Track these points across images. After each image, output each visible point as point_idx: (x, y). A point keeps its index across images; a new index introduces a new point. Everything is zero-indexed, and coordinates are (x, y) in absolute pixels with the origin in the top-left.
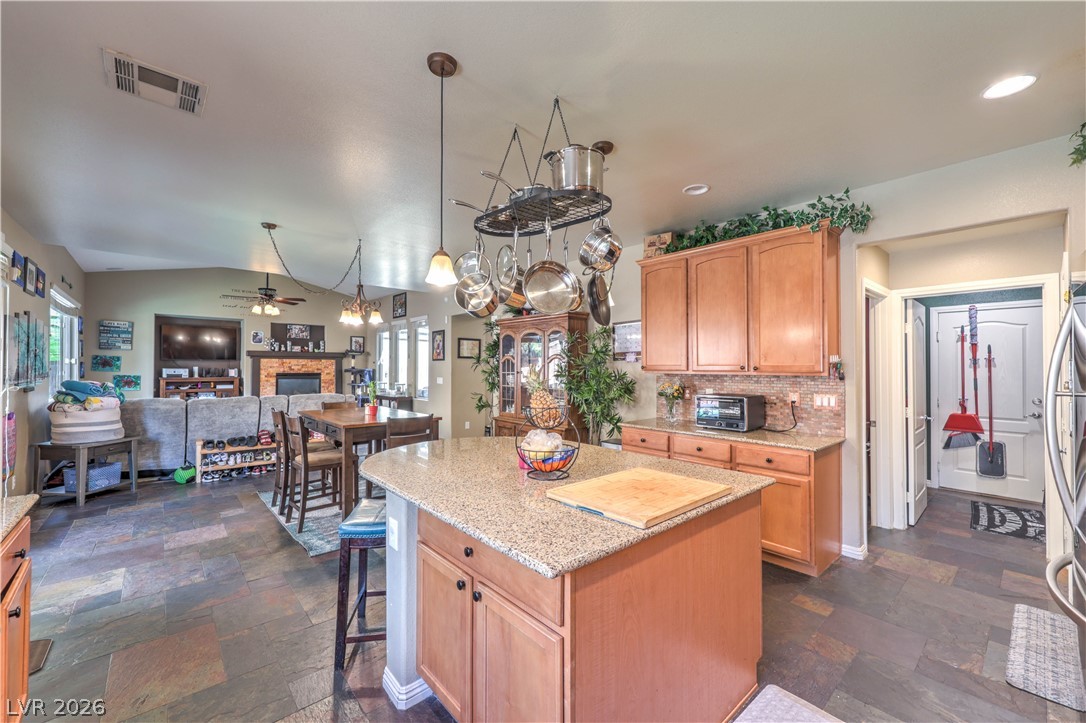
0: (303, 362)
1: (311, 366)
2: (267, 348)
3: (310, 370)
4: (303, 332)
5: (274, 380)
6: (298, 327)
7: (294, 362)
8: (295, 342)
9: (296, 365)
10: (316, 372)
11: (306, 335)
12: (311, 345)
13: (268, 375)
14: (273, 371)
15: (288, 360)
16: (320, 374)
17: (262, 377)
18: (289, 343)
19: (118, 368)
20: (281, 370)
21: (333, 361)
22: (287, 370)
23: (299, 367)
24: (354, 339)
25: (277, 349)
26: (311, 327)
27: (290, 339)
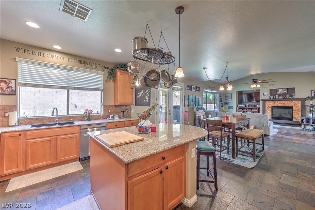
2: (268, 98)
3: (287, 105)
5: (271, 109)
6: (281, 89)
7: (279, 102)
8: (280, 95)
10: (290, 106)
11: (286, 92)
12: (288, 95)
13: (269, 107)
15: (276, 102)
17: (266, 107)
18: (277, 96)
19: (229, 105)
21: (300, 102)
22: (276, 105)
23: (282, 104)
24: (313, 92)
25: (272, 98)
26: (288, 89)
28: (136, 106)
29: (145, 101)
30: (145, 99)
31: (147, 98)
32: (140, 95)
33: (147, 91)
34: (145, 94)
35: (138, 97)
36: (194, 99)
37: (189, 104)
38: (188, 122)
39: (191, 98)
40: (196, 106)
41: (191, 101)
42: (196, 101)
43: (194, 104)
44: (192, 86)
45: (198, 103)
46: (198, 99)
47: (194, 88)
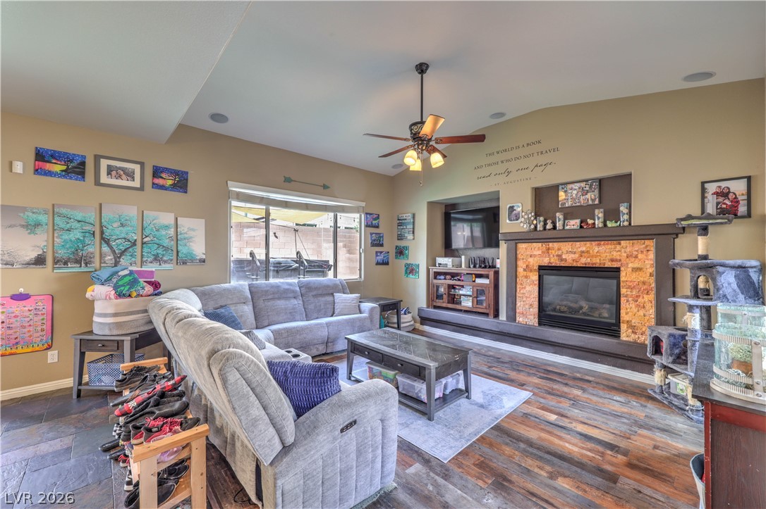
0: (581, 246)
1: (601, 254)
2: (525, 227)
3: (597, 262)
4: (585, 193)
5: (535, 277)
6: (576, 186)
7: (566, 247)
8: (569, 213)
9: (570, 253)
10: (608, 264)
11: (592, 197)
12: (599, 214)
13: (528, 268)
14: (535, 262)
15: (556, 245)
16: (618, 270)
17: (520, 270)
18: (559, 215)
19: (407, 257)
20: (545, 261)
21: (651, 244)
22: (555, 262)
23: (577, 256)
24: (712, 188)
25: (540, 227)
26: (601, 182)
27: (562, 210)
36: (128, 229)
37: (62, 253)
38: (47, 349)
39: (79, 221)
40: (151, 262)
41: (84, 237)
42: (145, 240)
43: (123, 253)
44: (97, 158)
45: (164, 246)
46: (167, 227)
47: (122, 173)
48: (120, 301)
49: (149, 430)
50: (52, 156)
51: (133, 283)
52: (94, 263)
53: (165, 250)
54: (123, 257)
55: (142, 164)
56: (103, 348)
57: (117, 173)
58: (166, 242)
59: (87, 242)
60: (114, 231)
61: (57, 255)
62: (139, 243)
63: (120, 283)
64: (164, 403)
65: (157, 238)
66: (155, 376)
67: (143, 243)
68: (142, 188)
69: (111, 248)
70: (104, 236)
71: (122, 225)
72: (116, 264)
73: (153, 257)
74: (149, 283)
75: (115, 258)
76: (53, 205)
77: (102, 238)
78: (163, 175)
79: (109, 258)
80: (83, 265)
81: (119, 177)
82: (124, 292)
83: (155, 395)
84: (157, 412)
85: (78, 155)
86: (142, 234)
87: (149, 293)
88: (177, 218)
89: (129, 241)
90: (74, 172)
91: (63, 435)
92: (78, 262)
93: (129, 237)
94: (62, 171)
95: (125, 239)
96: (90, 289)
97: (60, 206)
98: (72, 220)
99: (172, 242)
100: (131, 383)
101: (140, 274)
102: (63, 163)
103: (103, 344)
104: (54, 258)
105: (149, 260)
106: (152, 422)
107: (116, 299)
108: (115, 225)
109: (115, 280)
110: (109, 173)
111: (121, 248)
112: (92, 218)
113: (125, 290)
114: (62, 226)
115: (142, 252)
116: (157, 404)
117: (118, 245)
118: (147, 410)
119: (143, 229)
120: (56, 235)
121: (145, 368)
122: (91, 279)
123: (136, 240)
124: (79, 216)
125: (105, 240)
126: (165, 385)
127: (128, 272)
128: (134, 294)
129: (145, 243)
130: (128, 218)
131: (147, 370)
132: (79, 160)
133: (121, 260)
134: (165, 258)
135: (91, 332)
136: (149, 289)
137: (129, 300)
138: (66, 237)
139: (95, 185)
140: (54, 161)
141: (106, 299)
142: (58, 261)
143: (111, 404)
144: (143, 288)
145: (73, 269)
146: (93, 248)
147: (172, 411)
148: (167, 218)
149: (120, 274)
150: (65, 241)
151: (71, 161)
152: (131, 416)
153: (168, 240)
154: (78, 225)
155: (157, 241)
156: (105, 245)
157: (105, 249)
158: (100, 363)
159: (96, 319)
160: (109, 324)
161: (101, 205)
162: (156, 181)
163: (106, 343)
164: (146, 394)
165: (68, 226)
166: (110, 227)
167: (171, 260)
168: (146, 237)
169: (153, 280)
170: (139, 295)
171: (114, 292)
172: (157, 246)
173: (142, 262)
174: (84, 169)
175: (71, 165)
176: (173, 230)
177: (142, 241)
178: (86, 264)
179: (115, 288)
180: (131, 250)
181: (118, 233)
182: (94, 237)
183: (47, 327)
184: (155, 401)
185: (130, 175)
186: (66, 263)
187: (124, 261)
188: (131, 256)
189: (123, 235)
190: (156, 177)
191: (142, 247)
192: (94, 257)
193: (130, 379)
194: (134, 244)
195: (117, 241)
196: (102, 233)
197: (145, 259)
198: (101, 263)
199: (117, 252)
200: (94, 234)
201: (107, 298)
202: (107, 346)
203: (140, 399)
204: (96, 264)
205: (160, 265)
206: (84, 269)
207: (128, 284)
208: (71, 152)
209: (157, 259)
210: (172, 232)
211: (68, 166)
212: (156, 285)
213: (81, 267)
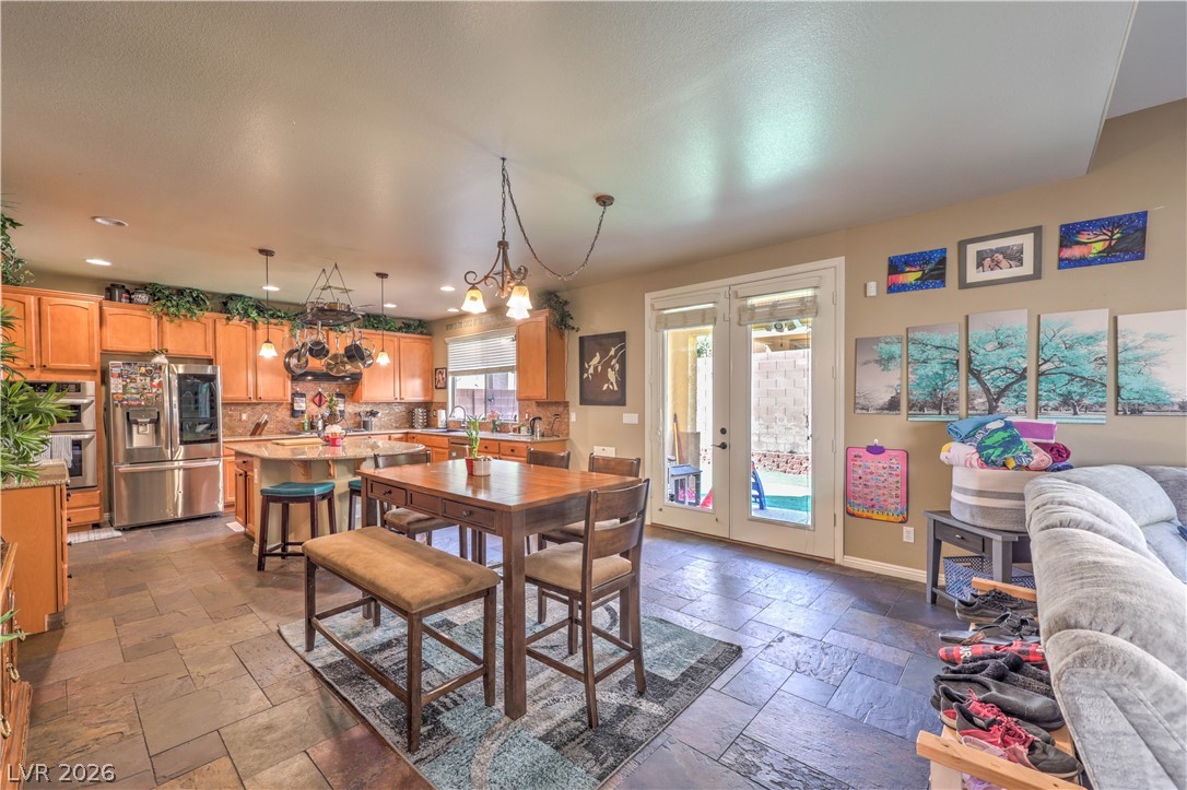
28: (581, 404)
29: (605, 387)
30: (608, 381)
31: (612, 375)
32: (591, 371)
33: (612, 353)
34: (607, 365)
35: (586, 375)
36: (1011, 350)
37: (918, 395)
38: (901, 522)
39: (938, 348)
40: (1056, 409)
41: (944, 370)
42: (1044, 368)
43: (1002, 393)
44: (962, 246)
45: (1083, 378)
46: (1091, 339)
47: (1001, 257)
48: (988, 472)
49: (968, 717)
50: (907, 263)
51: (1011, 443)
52: (958, 408)
53: (1086, 385)
54: (1003, 399)
55: (1037, 232)
56: (962, 542)
57: (993, 260)
58: (1088, 370)
59: (948, 377)
60: (989, 357)
61: (911, 397)
62: (1031, 375)
63: (989, 442)
64: (1014, 683)
65: (1069, 364)
66: (1024, 622)
67: (1039, 374)
68: (1037, 274)
69: (983, 384)
70: (972, 366)
71: (1001, 346)
72: (992, 410)
73: (1059, 399)
74: (1044, 446)
75: (989, 401)
76: (907, 329)
77: (970, 371)
78: (1083, 238)
79: (980, 400)
80: (943, 411)
81: (997, 265)
82: (992, 458)
83: (1002, 656)
84: (994, 692)
85: (937, 251)
86: (1038, 357)
87: (1043, 465)
88: (1116, 319)
89: (1013, 371)
90: (932, 277)
91: (900, 646)
92: (937, 407)
93: (1013, 365)
94: (917, 280)
95: (1006, 368)
96: (945, 448)
97: (916, 329)
98: (929, 347)
99: (1104, 369)
100: (981, 615)
101: (1026, 429)
102: (918, 268)
103: (963, 537)
104: (909, 401)
105: (1051, 404)
106: (978, 706)
107: (982, 467)
108: (989, 347)
109: (979, 437)
110: (980, 264)
111: (1000, 384)
112: (955, 341)
113: (995, 454)
114: (917, 356)
115: (1037, 390)
116: (1000, 677)
117: (994, 379)
118: (978, 677)
119: (1039, 347)
120: (910, 370)
121: (1012, 600)
122: (947, 433)
123: (1025, 370)
124: (937, 339)
125: (974, 373)
126: (1030, 649)
127: (1003, 425)
128: (1012, 464)
129: (1043, 374)
130: (1010, 332)
131: (1015, 605)
132: (937, 257)
133: (1000, 404)
134: (1086, 401)
135: (947, 513)
136: (1041, 457)
137: (1002, 472)
138: (921, 372)
139: (960, 288)
140: (908, 269)
141: (965, 466)
142: (913, 405)
143: (940, 635)
144: (1028, 455)
145: (931, 417)
146: (958, 385)
147: (1023, 708)
148: (1094, 321)
149: (988, 426)
150: (921, 378)
151: (928, 262)
152: (954, 672)
153: (1093, 365)
154: (936, 353)
155: (1069, 369)
156: (974, 381)
157: (975, 386)
158: (961, 565)
159: (955, 495)
160: (971, 506)
161: (967, 317)
162: (1067, 253)
163: (966, 536)
164: (992, 647)
165: (924, 356)
166: (982, 351)
167: (1102, 405)
168: (1046, 362)
169: (1053, 441)
170: (1019, 467)
171: (977, 456)
172: (1068, 377)
173: (1038, 409)
174: (944, 268)
175: (927, 268)
176: (1105, 343)
177: (1038, 371)
178: (947, 410)
179: (980, 449)
180: (1016, 386)
181: (993, 359)
182: (958, 369)
183: (902, 492)
184: (996, 668)
185: (1015, 257)
186: (921, 409)
187: (1005, 406)
188: (1017, 397)
189: (1002, 363)
190: (1066, 246)
191: (1038, 382)
192: (958, 399)
193: (979, 608)
194: (1022, 376)
195: (993, 373)
196: (970, 361)
197: (1042, 403)
198: (968, 409)
199: (992, 390)
200: (957, 364)
201: (968, 465)
202: (967, 541)
203: (980, 649)
204: (962, 410)
205: (1075, 413)
206: (944, 418)
207: (1000, 446)
208: (927, 249)
209: (1067, 402)
210: (1103, 348)
211: (924, 271)
212: (1059, 454)
213: (940, 414)
